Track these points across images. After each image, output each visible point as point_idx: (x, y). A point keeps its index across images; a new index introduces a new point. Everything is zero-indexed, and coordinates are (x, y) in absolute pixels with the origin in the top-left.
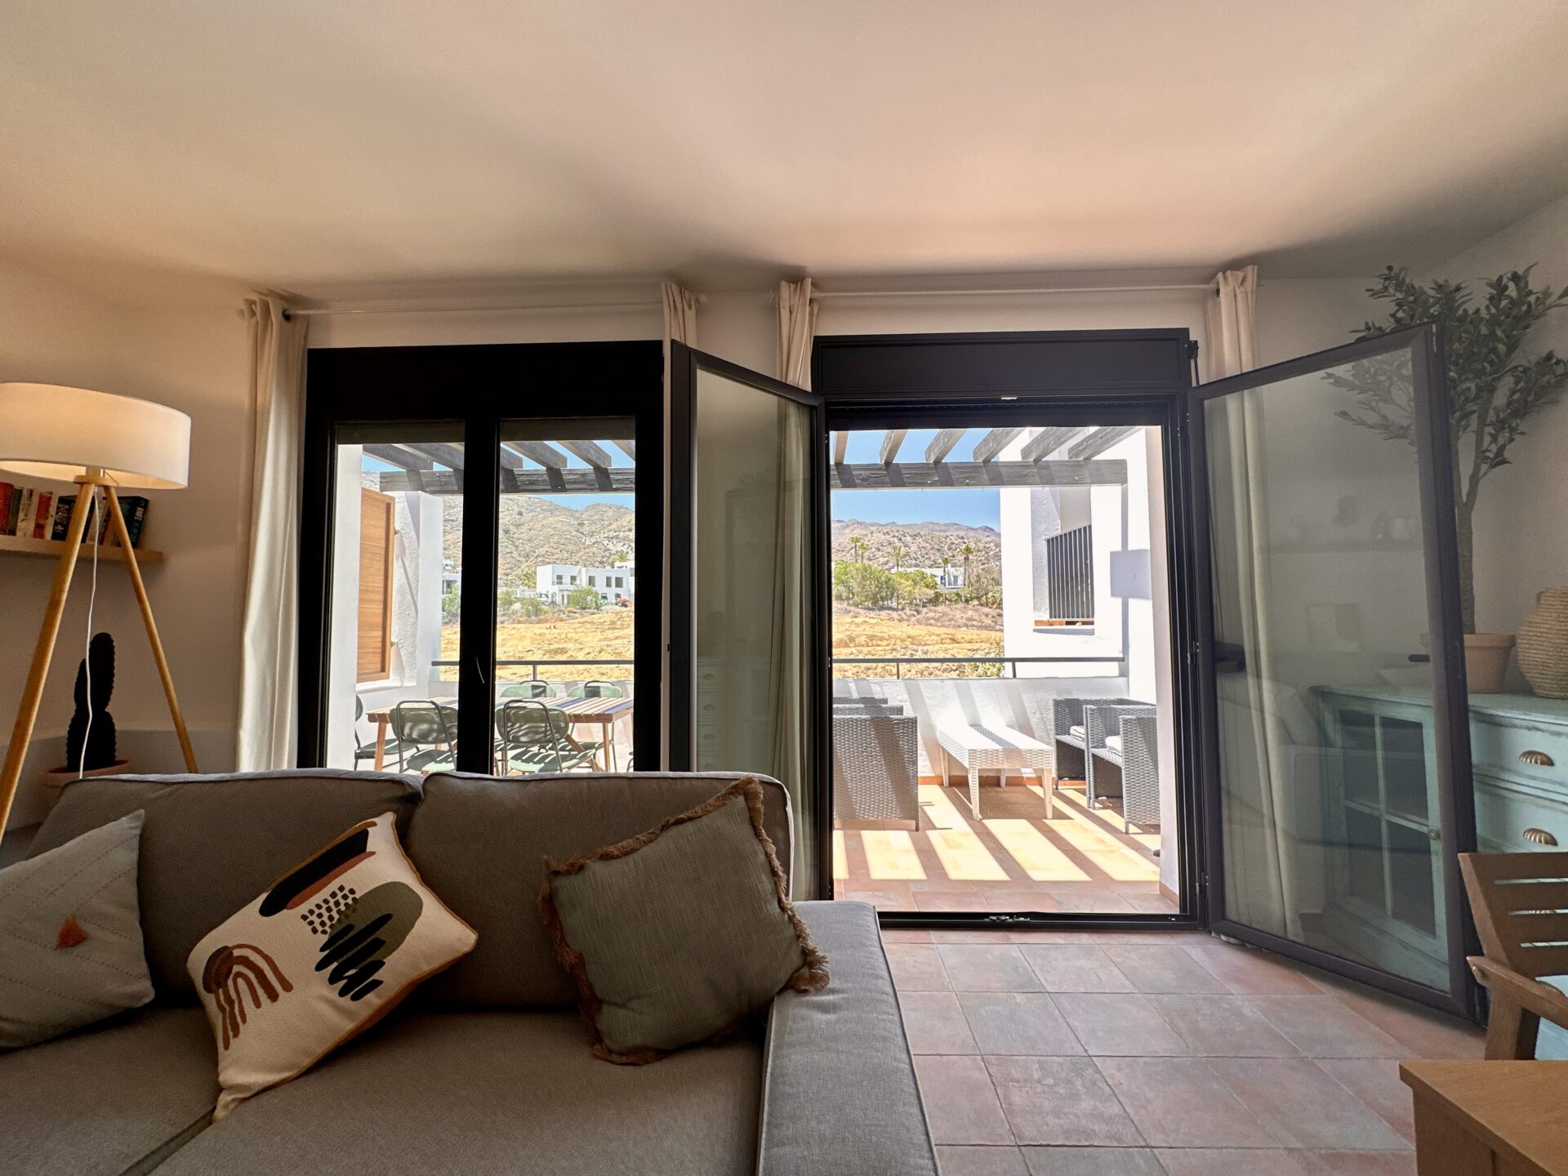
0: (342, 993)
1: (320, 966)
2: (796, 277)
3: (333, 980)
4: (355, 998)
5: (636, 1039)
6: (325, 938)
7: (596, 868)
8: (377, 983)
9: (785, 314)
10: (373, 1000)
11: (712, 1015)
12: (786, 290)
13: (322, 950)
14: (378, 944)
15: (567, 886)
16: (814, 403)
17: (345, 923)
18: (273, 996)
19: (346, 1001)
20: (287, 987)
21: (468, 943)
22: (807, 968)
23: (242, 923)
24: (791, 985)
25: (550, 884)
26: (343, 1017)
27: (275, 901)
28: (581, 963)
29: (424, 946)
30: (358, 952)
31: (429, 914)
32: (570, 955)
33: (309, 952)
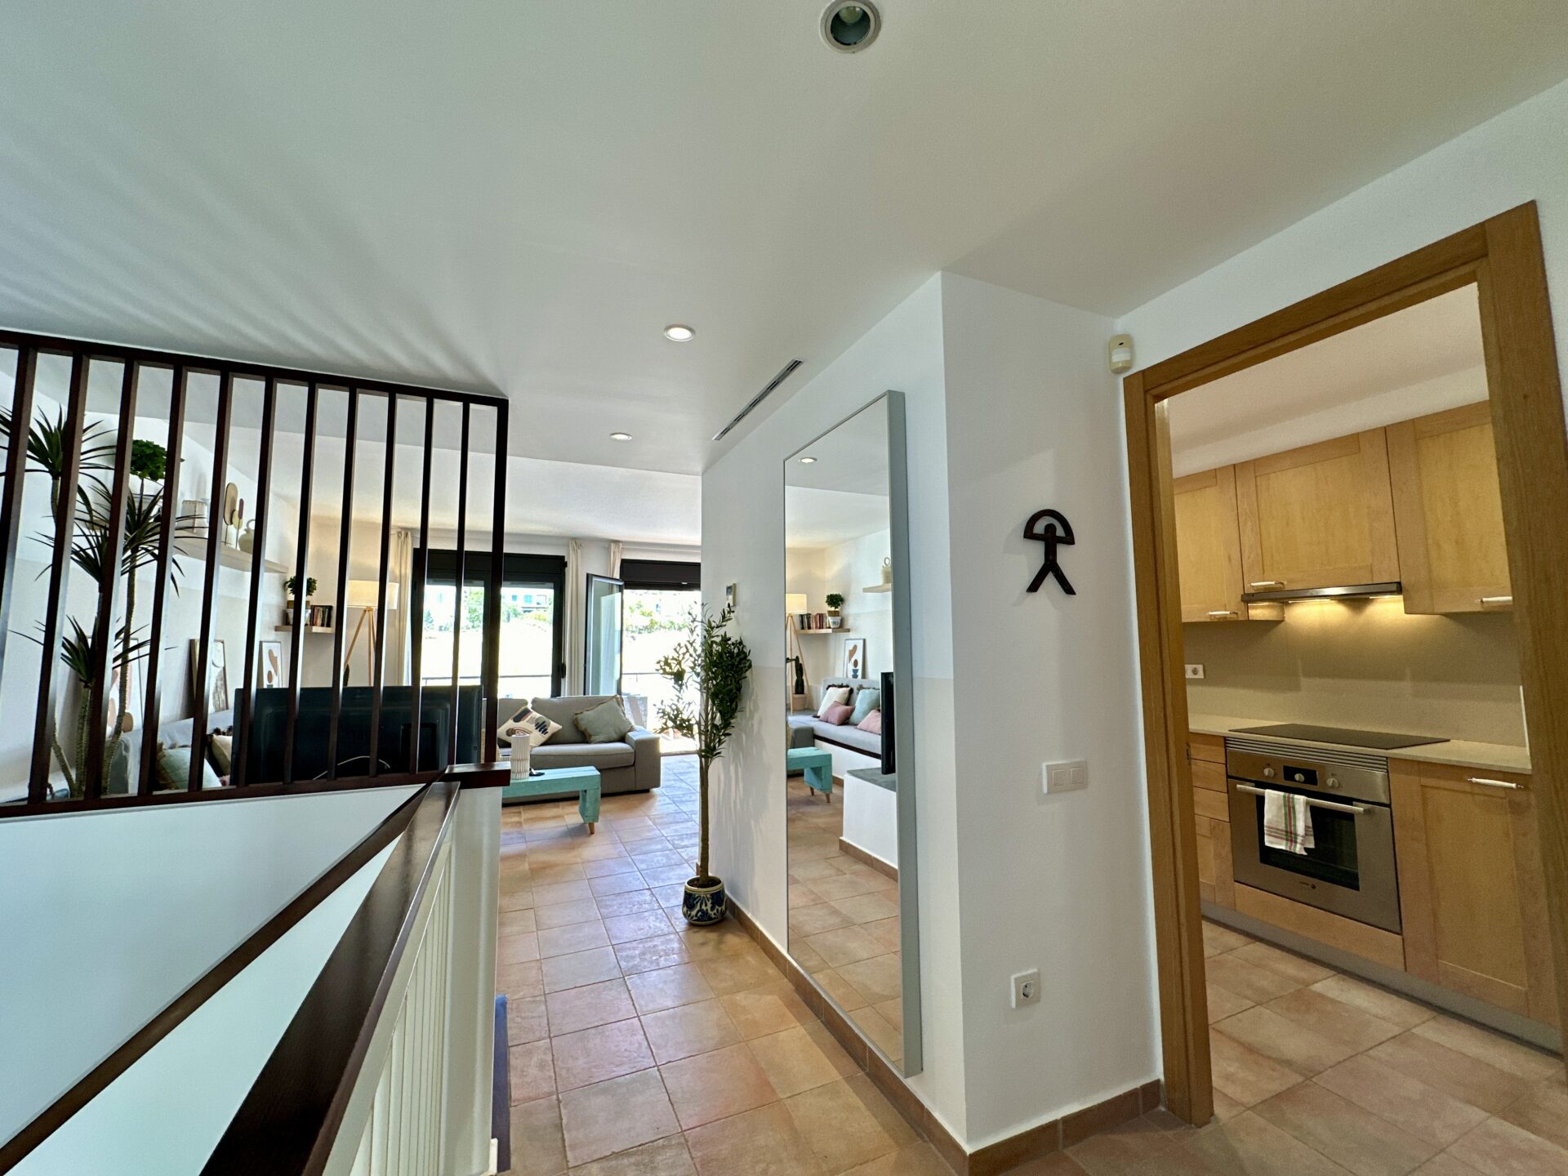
0: (543, 733)
1: (536, 729)
2: (616, 542)
3: (540, 731)
4: (545, 734)
5: (601, 740)
6: (534, 725)
7: (585, 713)
8: (548, 732)
9: (612, 554)
10: (547, 736)
11: (615, 736)
12: (613, 545)
14: (545, 726)
15: (580, 716)
16: (621, 583)
17: (536, 722)
18: (530, 734)
19: (543, 735)
20: (531, 732)
21: (560, 727)
22: (632, 729)
23: (510, 724)
24: (629, 731)
25: (575, 716)
26: (543, 738)
27: (517, 720)
28: (586, 729)
29: (554, 726)
30: (542, 727)
31: (552, 722)
32: (583, 728)
33: (533, 727)
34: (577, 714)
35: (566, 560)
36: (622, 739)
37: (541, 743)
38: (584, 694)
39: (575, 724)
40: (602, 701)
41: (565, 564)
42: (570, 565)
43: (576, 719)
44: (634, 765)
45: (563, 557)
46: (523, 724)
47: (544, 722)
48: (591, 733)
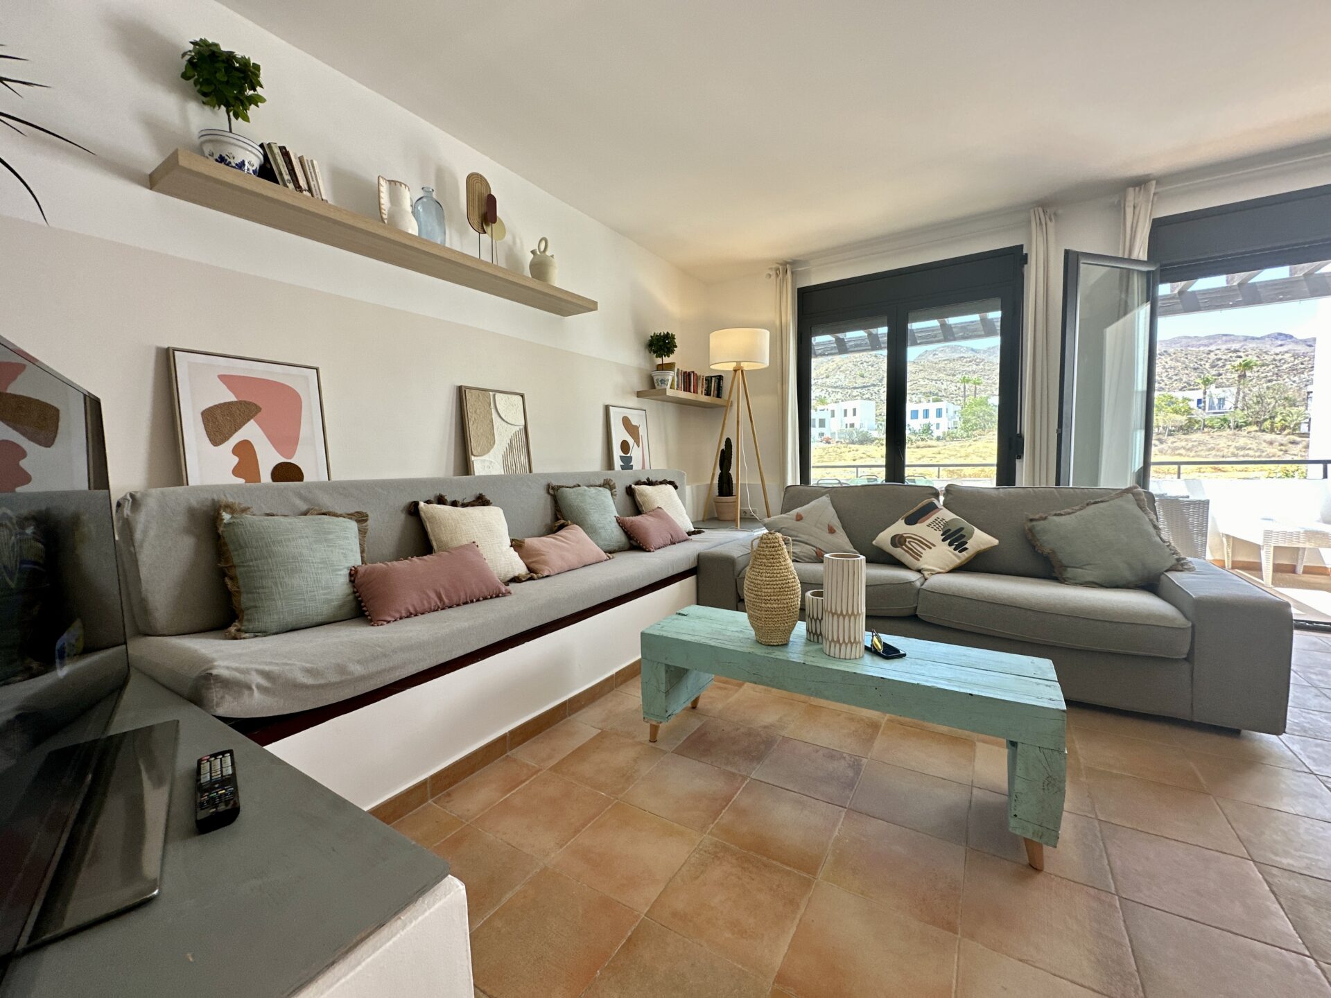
0: (955, 549)
1: (944, 540)
2: (1140, 183)
3: (950, 544)
4: (960, 552)
6: (941, 532)
7: (1054, 519)
8: (966, 549)
10: (965, 555)
12: (1131, 193)
13: (942, 535)
14: (963, 536)
16: (1152, 268)
17: (947, 528)
18: (930, 548)
19: (957, 552)
20: (934, 546)
21: (995, 542)
22: (1180, 565)
23: (900, 527)
24: (1172, 569)
25: (1030, 524)
26: (957, 558)
27: (911, 521)
28: (1054, 552)
29: (980, 540)
30: (955, 538)
31: (977, 531)
32: (1047, 550)
33: (936, 536)
34: (1032, 520)
35: (1025, 251)
36: (1151, 584)
37: (951, 566)
38: (1058, 483)
39: (1030, 540)
40: (1098, 498)
41: (1025, 259)
42: (1032, 260)
43: (1031, 530)
44: (1189, 658)
45: (1021, 246)
46: (921, 529)
47: (962, 529)
48: (1065, 562)
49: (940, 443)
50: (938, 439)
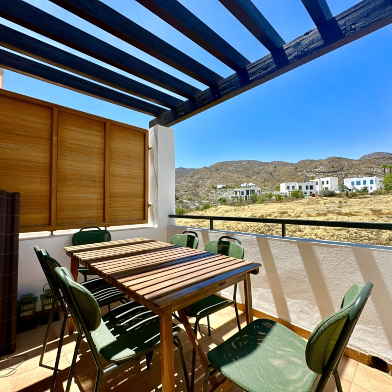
49: (372, 196)
50: (371, 194)
